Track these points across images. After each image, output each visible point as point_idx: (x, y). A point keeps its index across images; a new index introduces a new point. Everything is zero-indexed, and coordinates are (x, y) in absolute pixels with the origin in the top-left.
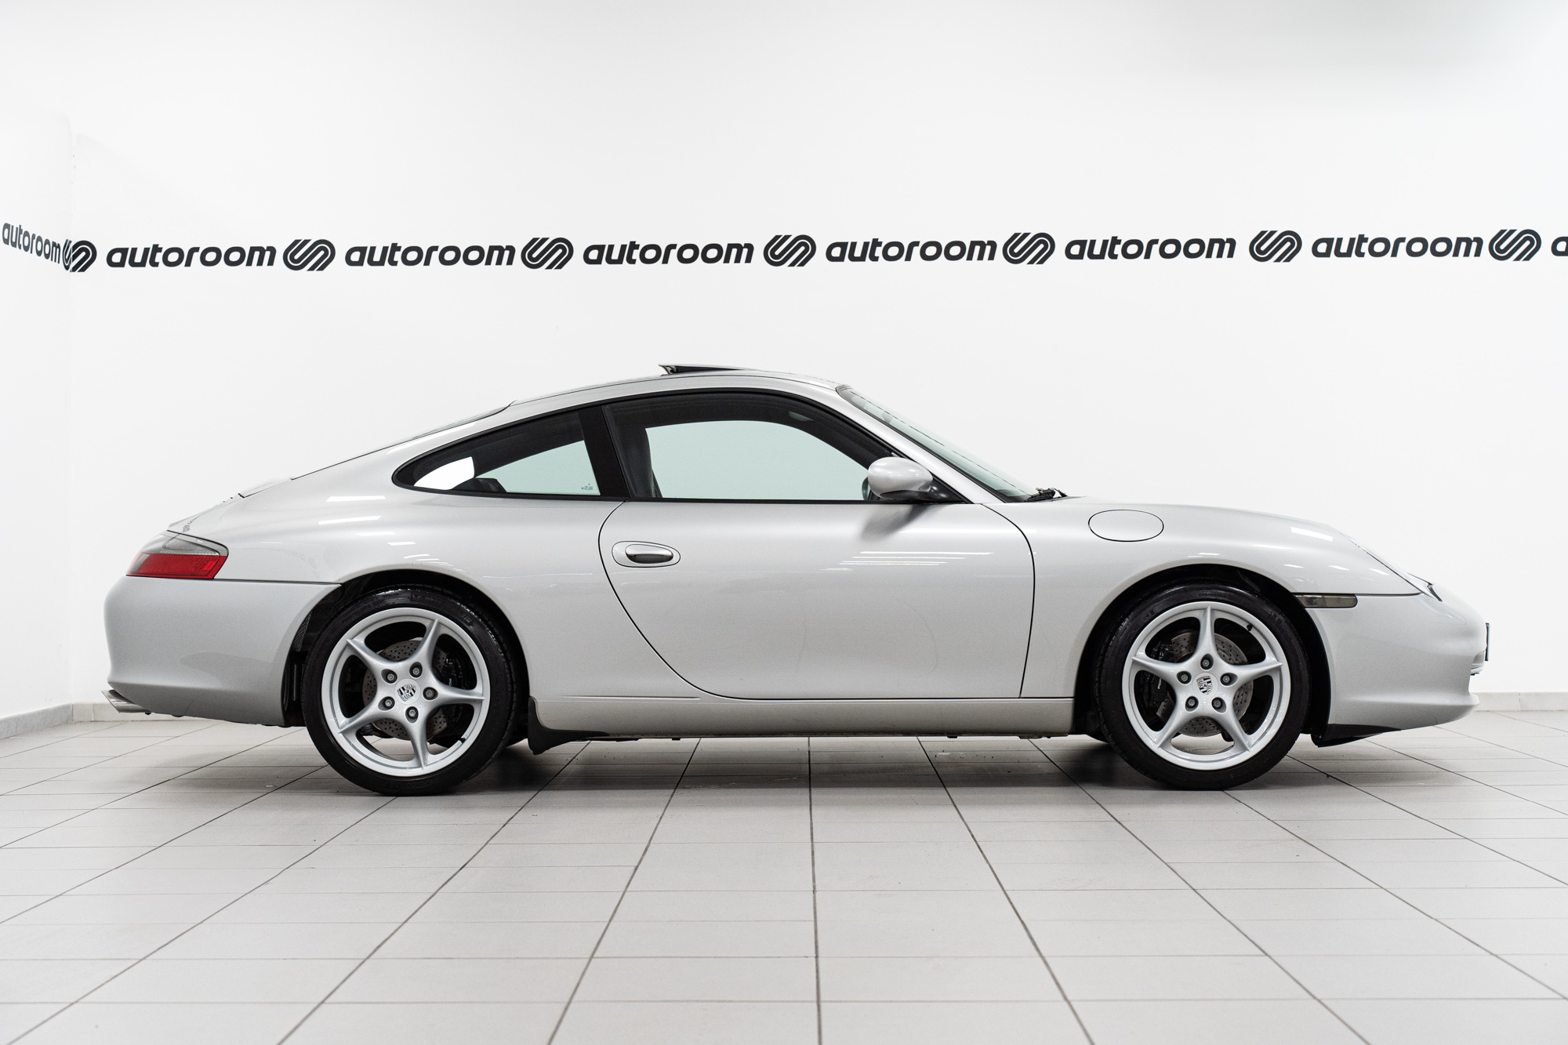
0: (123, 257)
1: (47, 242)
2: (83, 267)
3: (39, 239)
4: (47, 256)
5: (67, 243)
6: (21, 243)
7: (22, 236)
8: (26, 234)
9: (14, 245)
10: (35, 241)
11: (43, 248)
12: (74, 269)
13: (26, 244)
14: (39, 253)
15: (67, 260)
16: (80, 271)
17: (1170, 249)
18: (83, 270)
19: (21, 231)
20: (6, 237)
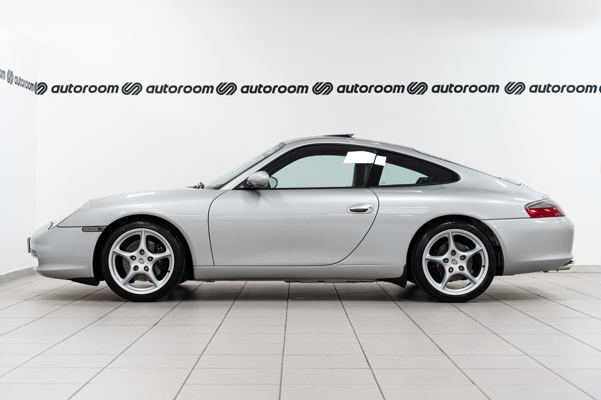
0: (58, 89)
1: (29, 83)
2: (42, 93)
3: (27, 82)
4: (29, 89)
5: (36, 83)
6: (21, 84)
7: (21, 81)
8: (23, 80)
9: (18, 85)
10: (25, 83)
11: (28, 85)
12: (38, 94)
13: (22, 84)
14: (27, 88)
15: (36, 90)
16: (41, 94)
17: (473, 89)
18: (42, 94)
19: (21, 79)
20: (16, 82)
